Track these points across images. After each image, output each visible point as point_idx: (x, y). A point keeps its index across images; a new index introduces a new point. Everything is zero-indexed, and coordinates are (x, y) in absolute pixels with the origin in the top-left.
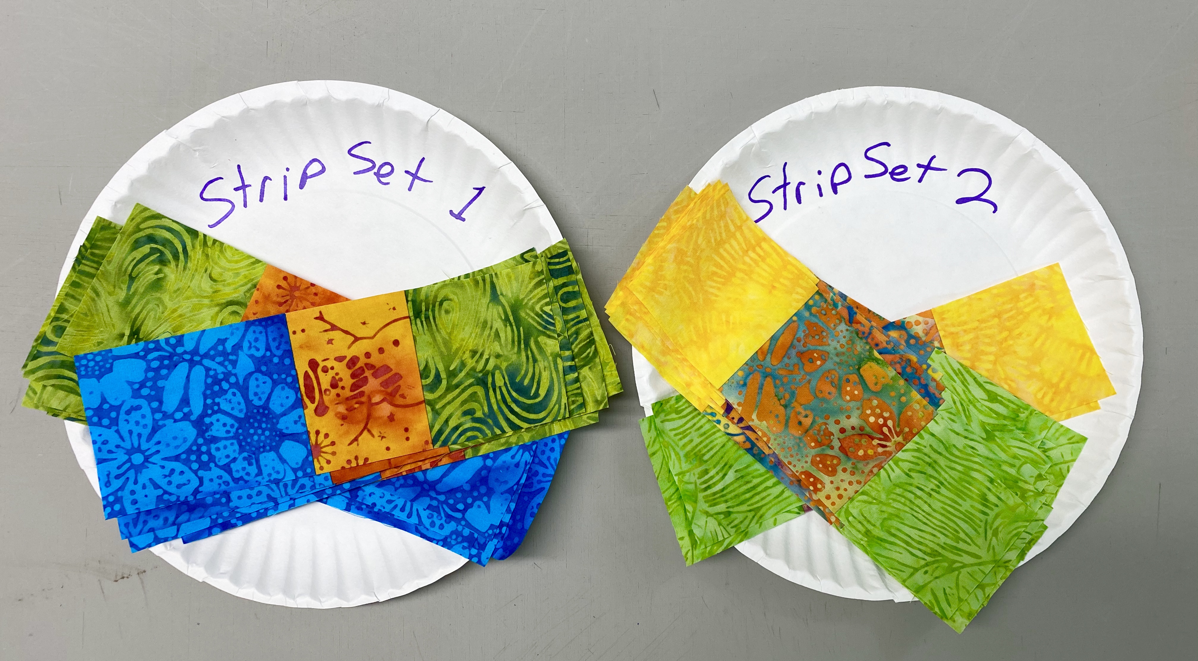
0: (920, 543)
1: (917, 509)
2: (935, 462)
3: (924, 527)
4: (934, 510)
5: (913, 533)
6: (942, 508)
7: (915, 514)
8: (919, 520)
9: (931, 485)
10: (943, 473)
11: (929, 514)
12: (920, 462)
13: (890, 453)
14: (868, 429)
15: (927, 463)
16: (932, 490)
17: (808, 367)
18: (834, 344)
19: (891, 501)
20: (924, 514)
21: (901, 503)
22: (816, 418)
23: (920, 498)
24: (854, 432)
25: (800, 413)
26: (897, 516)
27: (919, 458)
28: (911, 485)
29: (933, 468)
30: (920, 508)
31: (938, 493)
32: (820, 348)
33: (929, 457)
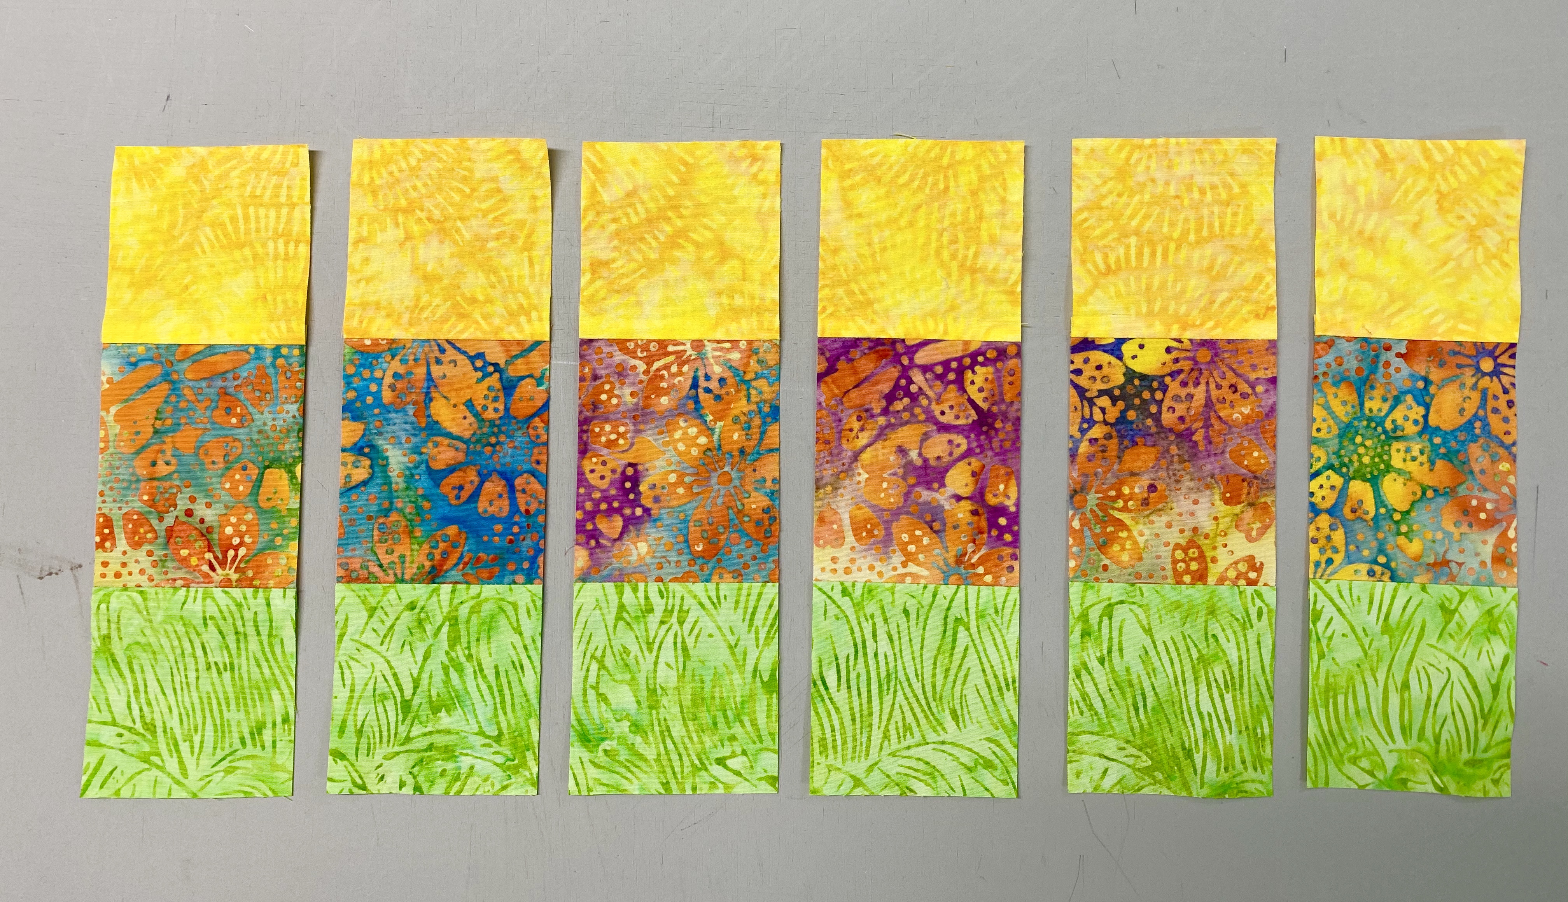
0: (149, 703)
1: (182, 668)
2: (246, 637)
4: (197, 687)
5: (153, 687)
6: (208, 693)
7: (175, 671)
8: (173, 680)
9: (221, 658)
10: (243, 658)
11: (188, 686)
12: (230, 619)
13: (211, 581)
14: (215, 536)
15: (236, 628)
16: (216, 664)
17: (220, 414)
18: (267, 416)
19: (162, 631)
20: (184, 680)
21: (172, 646)
22: (175, 475)
23: (196, 659)
24: (198, 524)
25: (163, 453)
26: (154, 653)
27: (232, 615)
28: (199, 635)
29: (238, 640)
30: (185, 669)
31: (220, 674)
32: (249, 406)
33: (244, 625)
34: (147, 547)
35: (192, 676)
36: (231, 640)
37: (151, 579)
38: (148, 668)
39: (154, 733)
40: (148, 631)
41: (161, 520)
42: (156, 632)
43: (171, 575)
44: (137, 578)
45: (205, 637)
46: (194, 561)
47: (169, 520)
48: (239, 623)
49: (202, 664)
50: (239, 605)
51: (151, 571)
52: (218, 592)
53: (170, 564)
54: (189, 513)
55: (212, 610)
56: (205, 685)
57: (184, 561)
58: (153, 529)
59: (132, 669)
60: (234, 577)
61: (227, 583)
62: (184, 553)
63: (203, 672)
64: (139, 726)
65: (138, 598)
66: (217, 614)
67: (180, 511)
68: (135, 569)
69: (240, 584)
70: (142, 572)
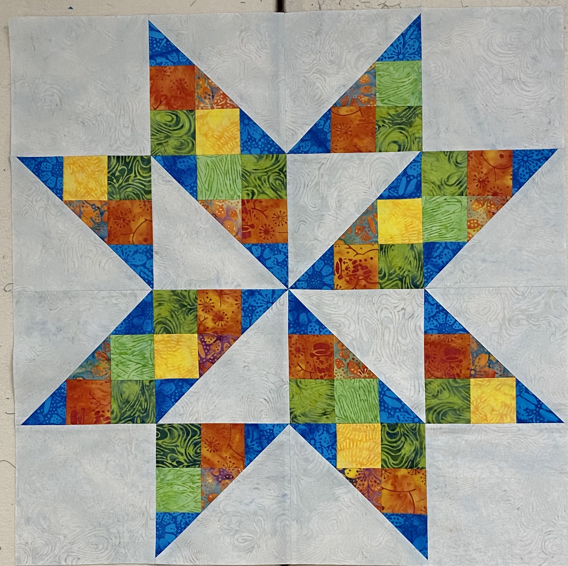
2: (371, 392)
4: (358, 406)
6: (361, 408)
10: (370, 398)
23: (357, 398)
26: (346, 397)
27: (367, 386)
28: (358, 392)
30: (354, 401)
31: (364, 402)
34: (342, 368)
35: (356, 403)
36: (367, 393)
37: (344, 377)
38: (344, 401)
39: (348, 418)
41: (345, 361)
43: (349, 376)
44: (340, 377)
47: (348, 361)
48: (369, 388)
49: (359, 400)
50: (369, 383)
51: (344, 375)
52: (363, 380)
53: (349, 373)
54: (353, 359)
55: (361, 385)
56: (360, 406)
57: (353, 372)
58: (343, 364)
59: (339, 402)
60: (367, 376)
61: (365, 377)
62: (352, 370)
63: (359, 402)
64: (343, 417)
66: (363, 386)
67: (351, 358)
68: (339, 374)
69: (369, 378)
70: (341, 375)
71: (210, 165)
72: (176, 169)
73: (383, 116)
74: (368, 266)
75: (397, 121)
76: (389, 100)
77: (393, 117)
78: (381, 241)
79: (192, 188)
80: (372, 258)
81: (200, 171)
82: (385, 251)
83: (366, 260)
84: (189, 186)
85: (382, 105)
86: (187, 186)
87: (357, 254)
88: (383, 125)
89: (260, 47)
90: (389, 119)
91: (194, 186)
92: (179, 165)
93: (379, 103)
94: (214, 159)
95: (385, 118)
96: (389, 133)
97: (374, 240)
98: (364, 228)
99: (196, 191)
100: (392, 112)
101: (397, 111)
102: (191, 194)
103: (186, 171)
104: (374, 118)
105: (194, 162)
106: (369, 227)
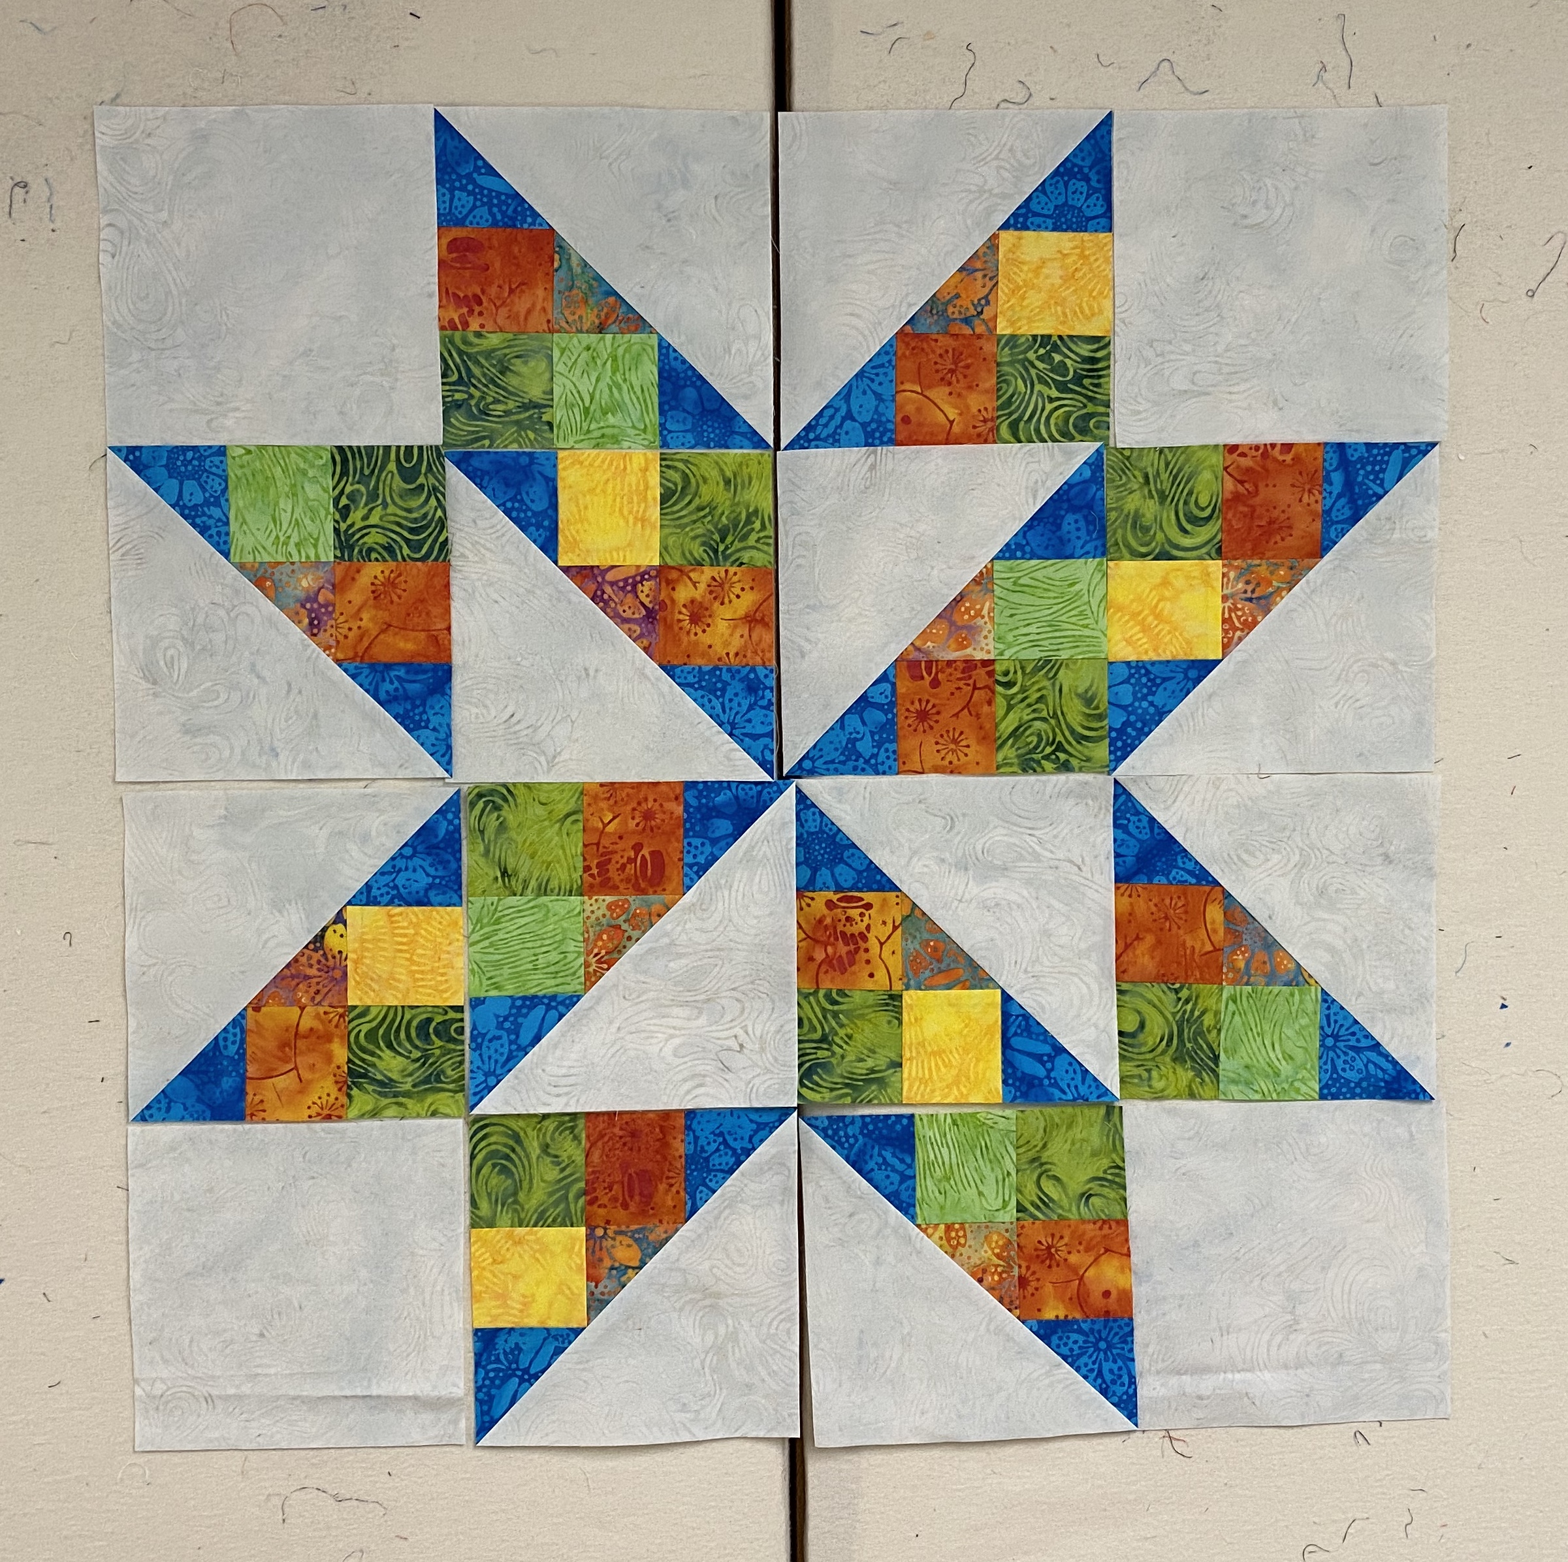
1: (533, 939)
2: (554, 978)
3: (519, 931)
4: (522, 949)
5: (521, 921)
6: (519, 955)
7: (532, 935)
8: (527, 933)
9: (542, 962)
10: (541, 976)
11: (523, 943)
12: (565, 968)
13: (589, 956)
15: (560, 972)
16: (538, 959)
19: (557, 926)
20: (527, 940)
21: (548, 932)
23: (540, 947)
24: (622, 944)
26: (540, 922)
27: (568, 969)
28: (556, 949)
29: (552, 973)
30: (533, 941)
33: (562, 977)
34: (608, 914)
35: (530, 945)
36: (552, 969)
37: (588, 918)
38: (532, 918)
39: (492, 924)
40: (556, 918)
41: (625, 921)
42: (555, 923)
43: (591, 930)
44: (589, 909)
45: (554, 953)
46: (600, 943)
47: (625, 926)
48: (563, 974)
49: (536, 951)
50: (574, 973)
51: (593, 917)
52: (581, 960)
53: (598, 928)
54: (629, 938)
55: (571, 957)
56: (522, 954)
57: (600, 938)
58: (619, 916)
59: (533, 907)
60: (591, 970)
61: (587, 965)
62: (605, 937)
64: (498, 914)
65: (576, 912)
66: (568, 960)
67: (630, 932)
68: (595, 907)
69: (586, 974)
70: (593, 912)
71: (1072, 589)
72: (1063, 513)
73: (1200, 1001)
74: (855, 968)
75: (1186, 1031)
76: (1234, 1014)
77: (1196, 1021)
78: (909, 997)
79: (1019, 547)
80: (871, 975)
81: (1058, 566)
82: (887, 1004)
83: (868, 962)
84: (1024, 542)
85: (1225, 995)
86: (1024, 537)
87: (882, 944)
88: (1179, 999)
89: (1358, 704)
90: (1192, 1011)
91: (1024, 553)
92: (1070, 518)
93: (1228, 991)
94: (1085, 598)
95: (1195, 1004)
96: (1161, 1013)
97: (912, 982)
98: (939, 961)
99: (1013, 557)
100: (1208, 1020)
101: (1209, 1031)
102: (1007, 545)
103: (1058, 533)
104: (1197, 981)
105: (1079, 552)
106: (940, 971)
